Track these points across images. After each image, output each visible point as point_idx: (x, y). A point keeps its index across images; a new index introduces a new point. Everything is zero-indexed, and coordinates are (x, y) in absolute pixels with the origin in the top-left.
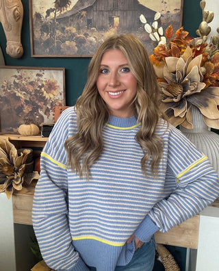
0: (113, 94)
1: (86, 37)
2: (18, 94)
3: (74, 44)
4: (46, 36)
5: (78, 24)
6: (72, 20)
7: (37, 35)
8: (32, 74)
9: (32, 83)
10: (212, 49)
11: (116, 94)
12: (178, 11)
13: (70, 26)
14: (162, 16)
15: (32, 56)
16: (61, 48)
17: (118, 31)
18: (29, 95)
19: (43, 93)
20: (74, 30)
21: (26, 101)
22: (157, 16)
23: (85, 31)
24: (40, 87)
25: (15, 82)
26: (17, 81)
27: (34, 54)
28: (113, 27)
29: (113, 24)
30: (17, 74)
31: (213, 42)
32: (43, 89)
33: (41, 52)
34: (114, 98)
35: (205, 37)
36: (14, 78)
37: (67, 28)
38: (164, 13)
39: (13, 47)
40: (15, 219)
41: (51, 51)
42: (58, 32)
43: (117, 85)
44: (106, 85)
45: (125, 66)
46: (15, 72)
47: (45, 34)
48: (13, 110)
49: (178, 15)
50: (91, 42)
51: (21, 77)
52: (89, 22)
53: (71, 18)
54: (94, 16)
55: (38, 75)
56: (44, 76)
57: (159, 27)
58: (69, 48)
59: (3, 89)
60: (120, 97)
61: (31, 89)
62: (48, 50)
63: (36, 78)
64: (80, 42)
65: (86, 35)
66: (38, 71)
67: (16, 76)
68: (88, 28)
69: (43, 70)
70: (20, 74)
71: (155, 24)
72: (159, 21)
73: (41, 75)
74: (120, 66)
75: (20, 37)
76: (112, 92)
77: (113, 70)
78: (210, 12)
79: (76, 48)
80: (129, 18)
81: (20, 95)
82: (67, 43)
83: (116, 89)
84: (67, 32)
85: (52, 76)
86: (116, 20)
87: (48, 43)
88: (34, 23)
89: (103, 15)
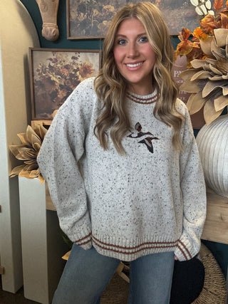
2: (53, 78)
4: (82, 17)
5: (117, 2)
7: (73, 15)
8: (67, 57)
9: (67, 67)
11: (135, 65)
13: (108, 4)
15: (68, 38)
16: (97, 29)
17: (160, 8)
18: (64, 80)
19: (77, 77)
20: (112, 9)
21: (60, 85)
24: (75, 71)
25: (50, 66)
26: (52, 64)
27: (70, 36)
28: (155, 3)
30: (53, 57)
32: (78, 73)
33: (77, 34)
34: (132, 71)
36: (49, 61)
37: (105, 7)
39: (48, 28)
40: (47, 206)
41: (88, 32)
42: (95, 12)
44: (124, 57)
45: (144, 36)
46: (51, 55)
47: (82, 14)
48: (47, 95)
51: (56, 60)
55: (73, 58)
56: (80, 59)
59: (37, 73)
60: (140, 68)
61: (66, 73)
62: (84, 31)
63: (72, 61)
66: (73, 54)
67: (51, 59)
69: (79, 52)
70: (55, 57)
73: (76, 58)
74: (139, 36)
75: (56, 18)
76: (131, 64)
77: (131, 40)
81: (55, 79)
82: (105, 22)
84: (105, 11)
85: (87, 59)
87: (84, 24)
88: (71, 3)
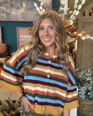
0: (46, 39)
1: (11, 12)
3: (5, 15)
5: (6, 6)
6: (3, 4)
10: (64, 19)
11: (47, 39)
12: (50, 2)
14: (44, 4)
17: (25, 10)
20: (5, 9)
22: (42, 4)
23: (10, 9)
28: (23, 8)
29: (23, 7)
31: (65, 16)
35: (61, 14)
38: (45, 3)
43: (48, 35)
44: (43, 35)
45: (51, 26)
49: (51, 4)
50: (13, 14)
52: (12, 5)
53: (3, 3)
54: (14, 3)
57: (43, 9)
58: (2, 17)
60: (50, 40)
64: (8, 14)
65: (10, 11)
68: (11, 8)
71: (41, 8)
72: (43, 6)
74: (49, 26)
76: (46, 38)
77: (46, 28)
78: (63, 4)
79: (6, 17)
80: (30, 4)
82: (2, 14)
83: (47, 37)
84: (1, 9)
86: (24, 5)
89: (18, 2)
